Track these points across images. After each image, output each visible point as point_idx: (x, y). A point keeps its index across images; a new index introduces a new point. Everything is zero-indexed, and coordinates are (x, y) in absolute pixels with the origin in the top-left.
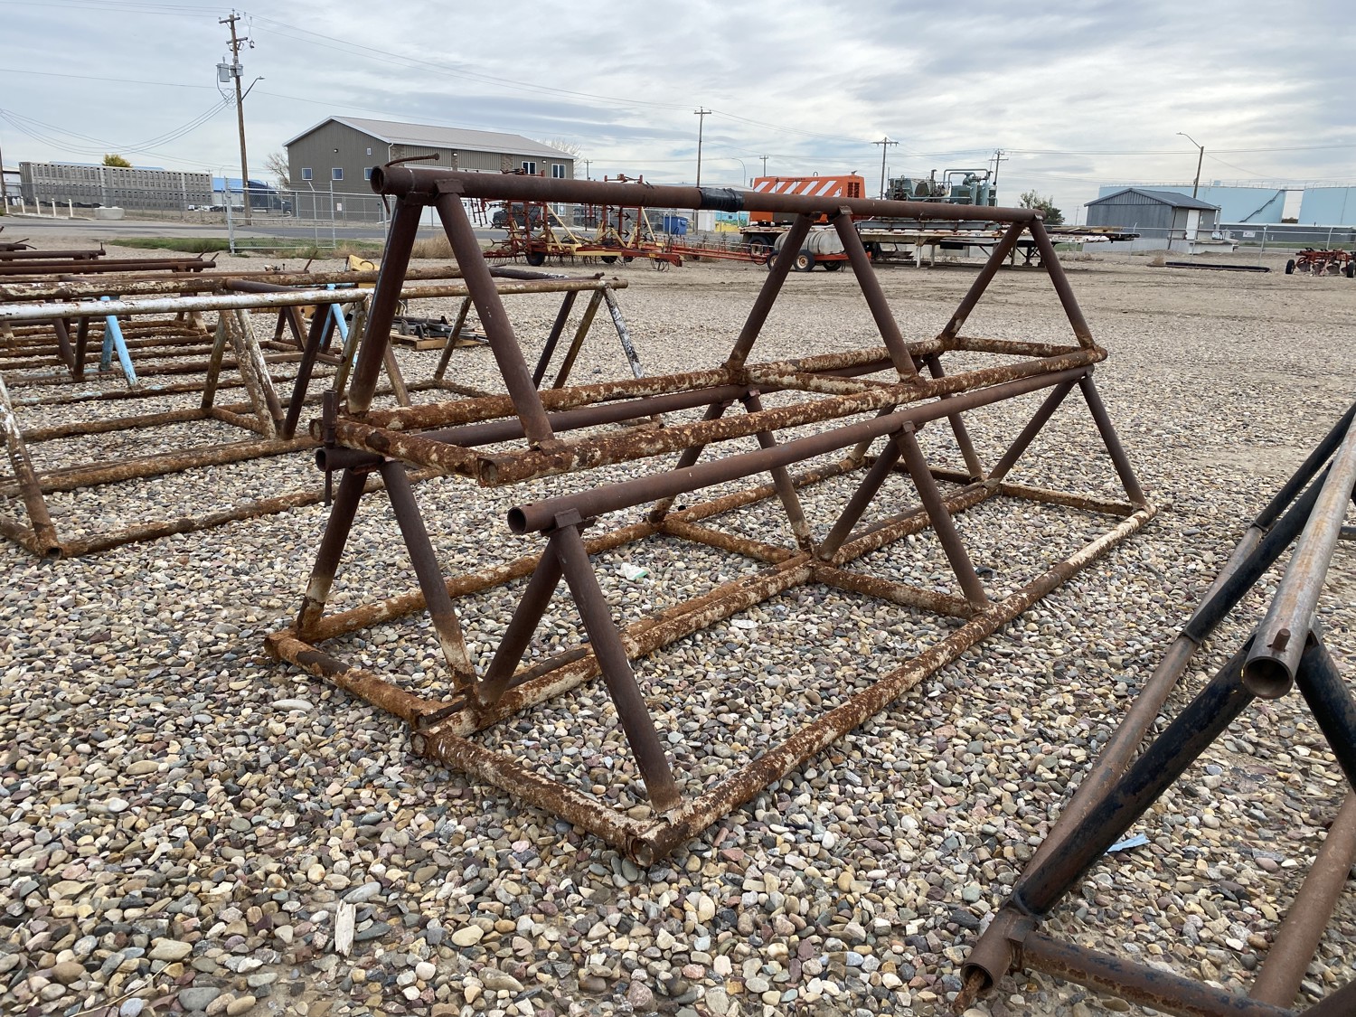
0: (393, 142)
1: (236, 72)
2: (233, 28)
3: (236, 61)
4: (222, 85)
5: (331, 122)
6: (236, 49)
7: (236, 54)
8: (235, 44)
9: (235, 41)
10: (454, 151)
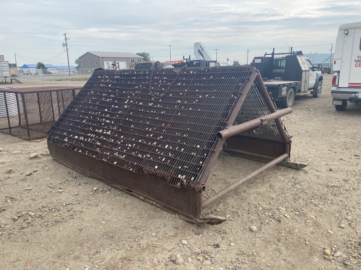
0: (101, 56)
1: (66, 45)
2: (65, 36)
3: (66, 43)
4: (64, 48)
5: (88, 52)
6: (66, 40)
7: (66, 41)
8: (66, 39)
9: (66, 38)
10: (115, 57)
